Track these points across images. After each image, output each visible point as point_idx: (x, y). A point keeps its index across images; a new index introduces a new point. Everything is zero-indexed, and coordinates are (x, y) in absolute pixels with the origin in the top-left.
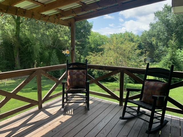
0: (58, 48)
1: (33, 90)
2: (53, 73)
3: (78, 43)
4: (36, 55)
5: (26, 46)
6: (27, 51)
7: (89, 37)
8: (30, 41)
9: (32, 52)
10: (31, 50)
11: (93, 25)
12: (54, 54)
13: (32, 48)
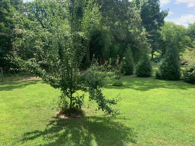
0: (127, 41)
1: (115, 86)
2: (126, 68)
3: (150, 35)
4: (106, 49)
5: (97, 39)
6: (98, 44)
7: (161, 27)
8: (101, 34)
9: (103, 46)
10: (101, 44)
11: (168, 13)
12: (129, 48)
13: (103, 42)
